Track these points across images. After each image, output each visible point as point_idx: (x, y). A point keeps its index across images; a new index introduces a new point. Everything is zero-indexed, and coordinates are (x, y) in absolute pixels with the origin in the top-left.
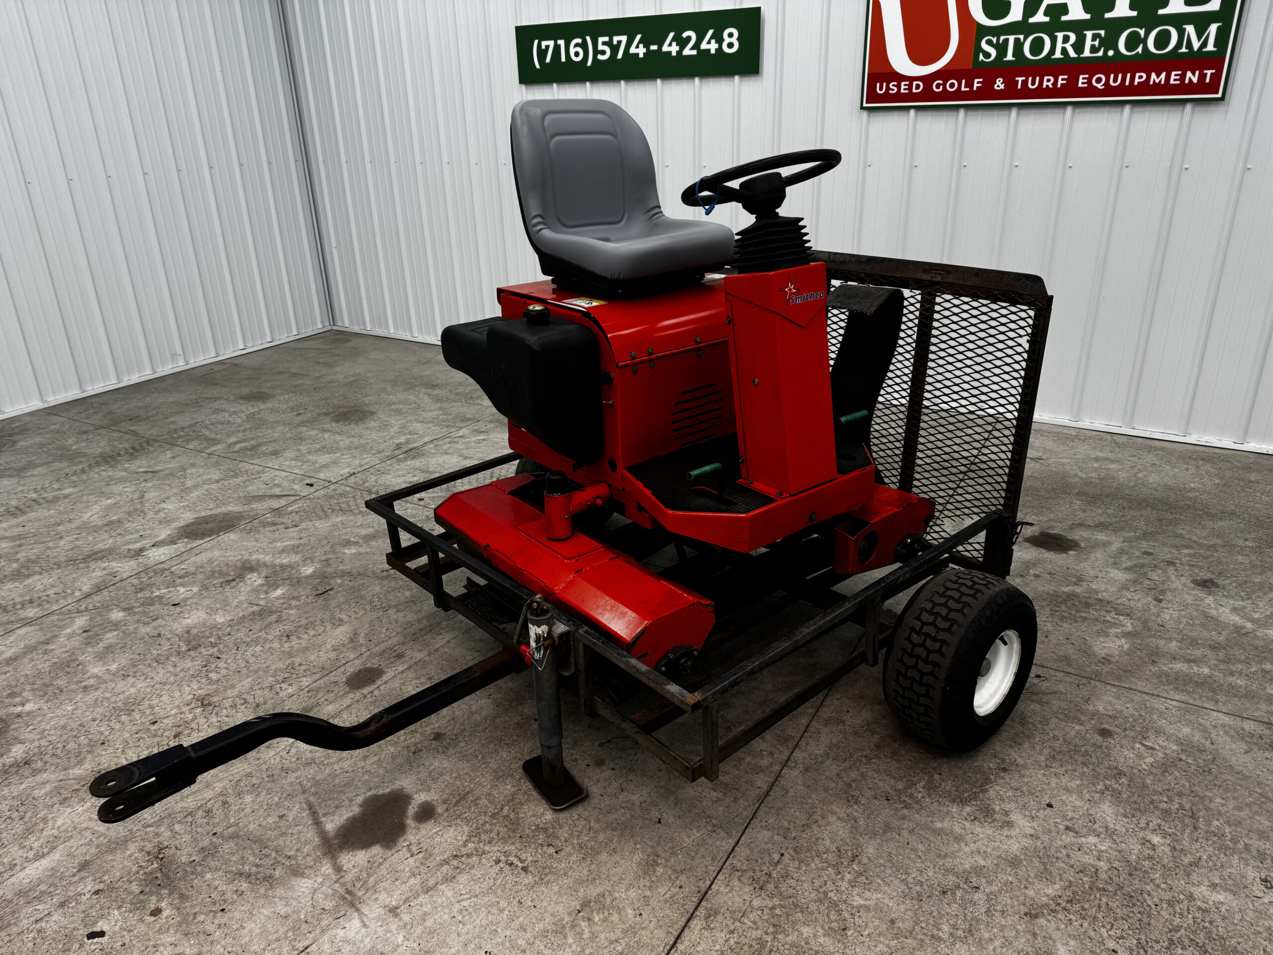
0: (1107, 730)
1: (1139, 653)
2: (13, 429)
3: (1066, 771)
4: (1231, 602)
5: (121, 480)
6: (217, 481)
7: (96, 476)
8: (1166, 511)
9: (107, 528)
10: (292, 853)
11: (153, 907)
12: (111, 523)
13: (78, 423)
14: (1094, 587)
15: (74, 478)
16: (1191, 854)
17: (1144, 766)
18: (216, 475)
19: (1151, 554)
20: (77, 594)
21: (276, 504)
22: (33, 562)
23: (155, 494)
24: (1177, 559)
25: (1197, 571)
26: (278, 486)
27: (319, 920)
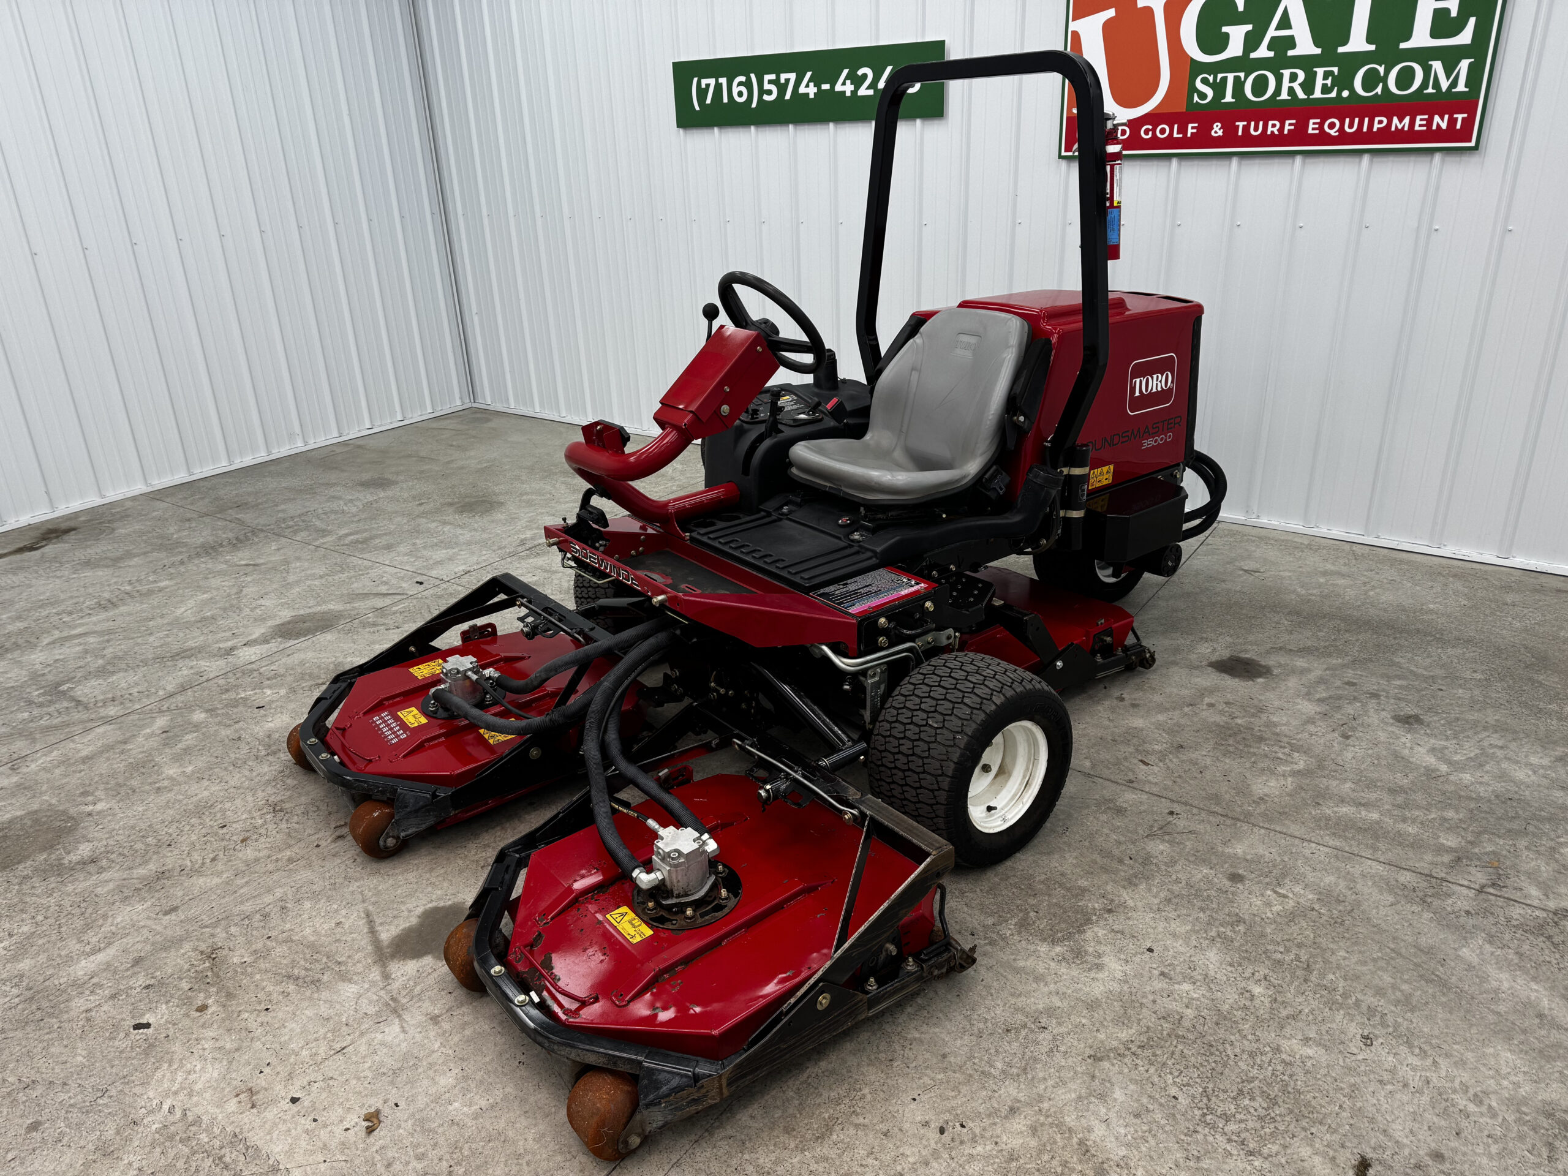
0: (1239, 875)
1: (1303, 794)
2: (113, 515)
3: (1179, 916)
4: (1433, 741)
5: (221, 573)
6: (321, 577)
7: (195, 568)
8: (1388, 636)
9: (199, 625)
10: (344, 959)
11: (200, 1003)
12: (204, 619)
13: (182, 510)
14: (1275, 719)
15: (172, 570)
16: (1291, 1006)
17: (1269, 915)
18: (320, 570)
19: (1354, 684)
20: (161, 693)
21: (379, 603)
22: (120, 658)
23: (253, 589)
24: (1384, 690)
25: (1403, 705)
26: (386, 583)
27: (360, 1023)
